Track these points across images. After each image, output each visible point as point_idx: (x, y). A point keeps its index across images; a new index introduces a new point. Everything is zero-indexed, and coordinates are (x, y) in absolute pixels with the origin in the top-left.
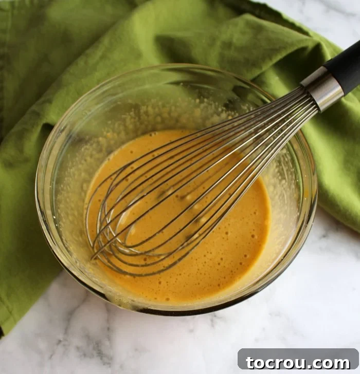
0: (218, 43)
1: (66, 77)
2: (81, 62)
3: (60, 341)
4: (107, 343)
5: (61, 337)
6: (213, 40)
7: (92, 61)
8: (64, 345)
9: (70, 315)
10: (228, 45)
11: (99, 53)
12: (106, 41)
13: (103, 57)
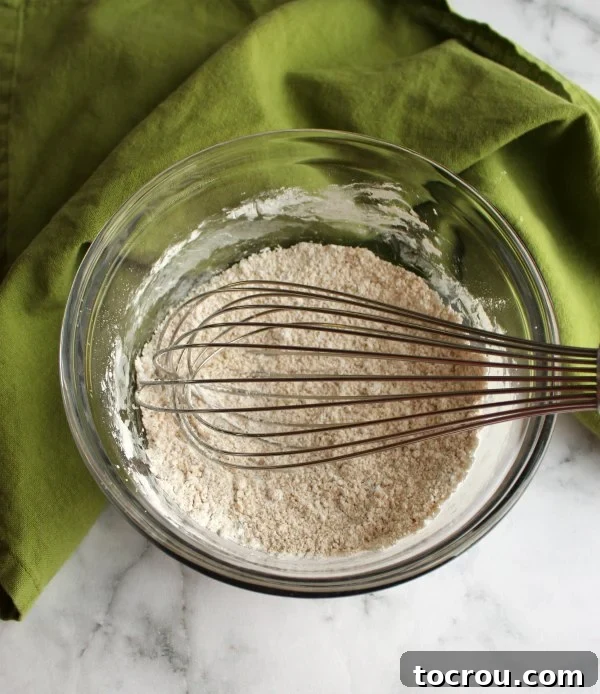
0: (401, 99)
1: (125, 154)
2: (152, 125)
3: (99, 626)
4: (182, 633)
5: (100, 618)
6: (392, 91)
7: (171, 124)
8: (106, 633)
9: (117, 581)
10: (418, 103)
11: (185, 109)
12: (198, 85)
13: (191, 118)
